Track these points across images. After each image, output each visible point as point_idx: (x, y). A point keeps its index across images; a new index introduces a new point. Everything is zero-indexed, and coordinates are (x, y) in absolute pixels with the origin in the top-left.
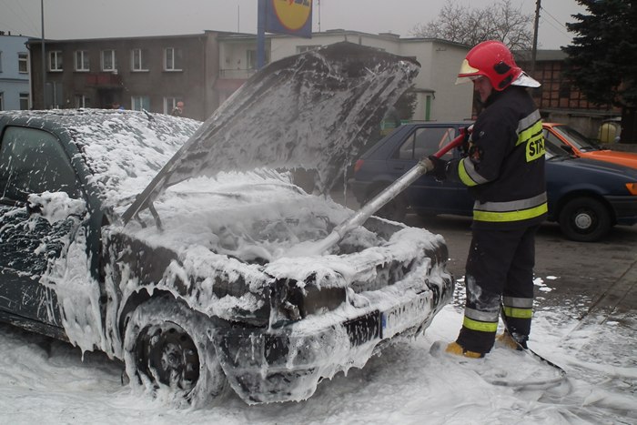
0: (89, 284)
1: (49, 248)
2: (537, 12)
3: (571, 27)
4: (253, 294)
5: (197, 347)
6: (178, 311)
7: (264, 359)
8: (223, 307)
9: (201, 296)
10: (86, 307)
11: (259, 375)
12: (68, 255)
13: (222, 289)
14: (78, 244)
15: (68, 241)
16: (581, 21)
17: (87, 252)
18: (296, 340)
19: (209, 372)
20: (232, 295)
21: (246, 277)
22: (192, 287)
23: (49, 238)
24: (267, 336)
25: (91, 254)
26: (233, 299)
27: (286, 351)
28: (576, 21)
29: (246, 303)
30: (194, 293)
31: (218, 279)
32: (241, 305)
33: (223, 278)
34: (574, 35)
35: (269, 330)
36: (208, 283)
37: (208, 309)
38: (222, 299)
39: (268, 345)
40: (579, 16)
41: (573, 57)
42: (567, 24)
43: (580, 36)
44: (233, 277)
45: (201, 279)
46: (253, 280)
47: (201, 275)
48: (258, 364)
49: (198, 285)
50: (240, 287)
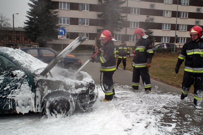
0: (31, 94)
1: (11, 87)
2: (13, 18)
3: (25, 23)
4: (85, 87)
5: (70, 102)
6: (64, 94)
7: (89, 100)
8: (78, 91)
9: (72, 90)
10: (28, 101)
11: (87, 104)
12: (21, 88)
13: (77, 87)
14: (25, 84)
15: (20, 84)
16: (28, 22)
17: (29, 85)
18: (96, 94)
19: (73, 107)
20: (80, 88)
21: (83, 83)
22: (69, 88)
23: (11, 84)
24: (90, 95)
25: (31, 86)
26: (81, 89)
27: (94, 97)
28: (26, 22)
29: (84, 89)
30: (70, 89)
31: (76, 85)
32: (83, 90)
33: (77, 84)
34: (26, 25)
35: (90, 93)
36: (74, 86)
37: (74, 92)
38: (78, 89)
39: (90, 96)
40: (27, 21)
41: (26, 31)
42: (24, 22)
43: (28, 26)
44: (80, 84)
45: (71, 86)
46: (85, 84)
47: (71, 85)
48: (88, 101)
49: (71, 87)
50: (82, 86)
